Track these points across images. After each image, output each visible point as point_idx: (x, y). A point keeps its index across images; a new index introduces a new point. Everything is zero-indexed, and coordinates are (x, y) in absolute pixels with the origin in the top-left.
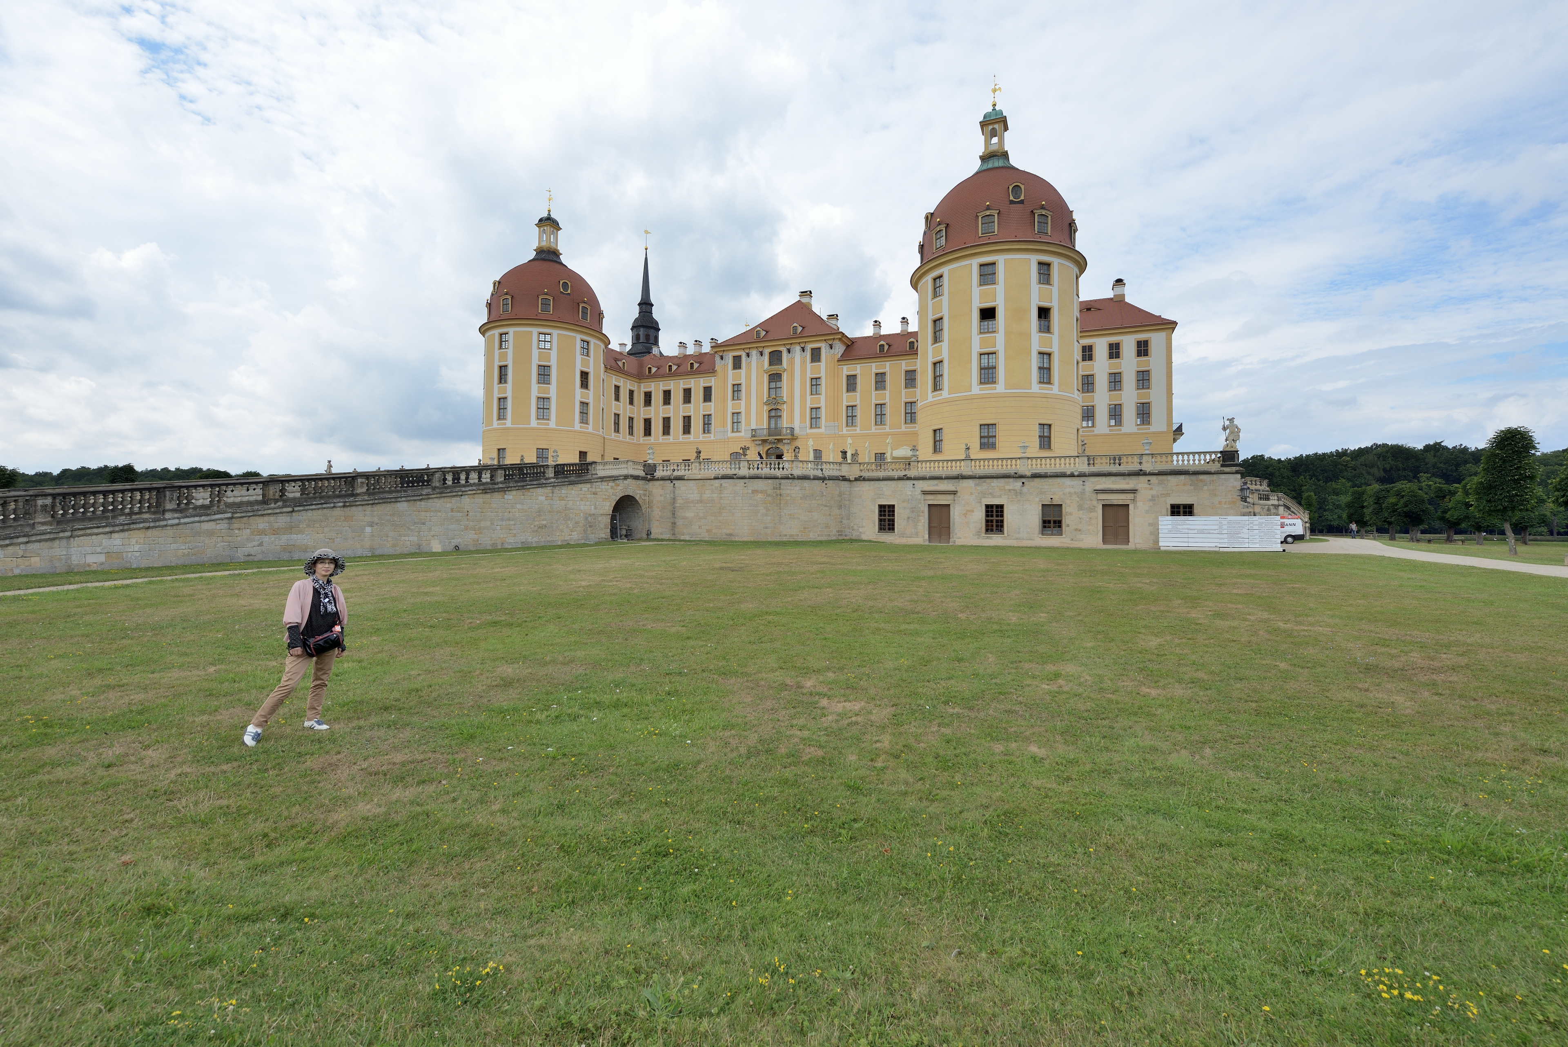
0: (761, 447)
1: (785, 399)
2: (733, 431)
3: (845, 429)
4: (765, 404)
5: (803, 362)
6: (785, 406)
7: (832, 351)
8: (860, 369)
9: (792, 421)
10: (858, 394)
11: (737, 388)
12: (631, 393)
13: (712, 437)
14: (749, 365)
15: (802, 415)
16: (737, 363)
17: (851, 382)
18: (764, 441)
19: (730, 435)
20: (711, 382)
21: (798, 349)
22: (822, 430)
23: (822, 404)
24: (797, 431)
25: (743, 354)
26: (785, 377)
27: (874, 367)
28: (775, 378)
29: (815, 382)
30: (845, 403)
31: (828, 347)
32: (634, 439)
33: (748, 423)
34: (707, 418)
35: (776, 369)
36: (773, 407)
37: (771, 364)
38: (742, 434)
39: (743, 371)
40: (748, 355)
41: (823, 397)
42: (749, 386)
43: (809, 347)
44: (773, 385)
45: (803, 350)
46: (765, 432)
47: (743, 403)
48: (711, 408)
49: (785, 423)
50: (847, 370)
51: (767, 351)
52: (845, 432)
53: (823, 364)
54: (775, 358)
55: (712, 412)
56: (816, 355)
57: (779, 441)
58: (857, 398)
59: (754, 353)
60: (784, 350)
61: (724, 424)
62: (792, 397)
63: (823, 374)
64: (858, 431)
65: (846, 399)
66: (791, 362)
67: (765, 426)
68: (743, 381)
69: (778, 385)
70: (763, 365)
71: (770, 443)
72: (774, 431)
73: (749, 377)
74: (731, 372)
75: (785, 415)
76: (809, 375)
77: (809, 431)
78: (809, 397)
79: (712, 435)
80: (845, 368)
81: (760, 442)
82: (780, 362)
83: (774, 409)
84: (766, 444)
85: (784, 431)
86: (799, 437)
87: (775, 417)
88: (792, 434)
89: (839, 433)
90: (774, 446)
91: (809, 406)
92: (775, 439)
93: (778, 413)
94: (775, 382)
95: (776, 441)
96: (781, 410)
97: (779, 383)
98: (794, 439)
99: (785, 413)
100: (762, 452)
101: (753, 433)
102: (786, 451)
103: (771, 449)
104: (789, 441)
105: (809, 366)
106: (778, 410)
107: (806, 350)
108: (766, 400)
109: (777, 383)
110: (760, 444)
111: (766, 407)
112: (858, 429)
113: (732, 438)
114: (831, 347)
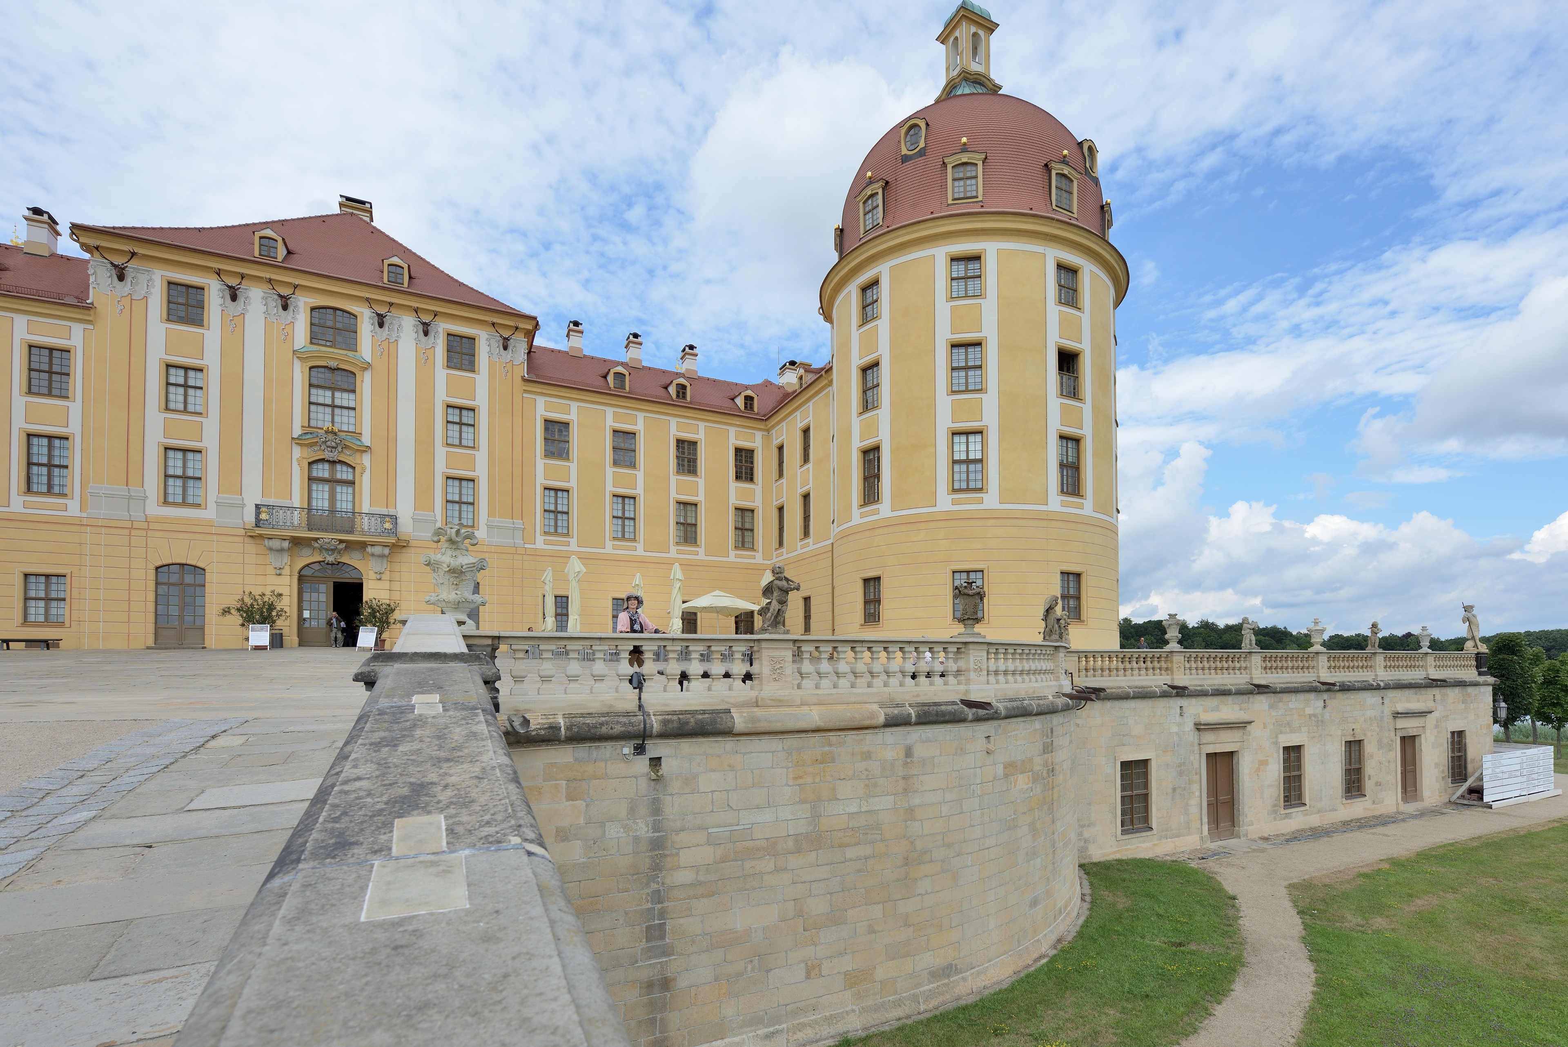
0: (286, 559)
1: (366, 440)
2: (166, 502)
3: (540, 540)
4: (298, 441)
5: (424, 360)
6: (366, 459)
7: (506, 355)
8: (575, 412)
9: (389, 500)
10: (572, 467)
11: (182, 378)
13: (68, 507)
14: (235, 322)
15: (421, 490)
16: (185, 306)
17: (556, 439)
18: (297, 542)
19: (154, 509)
20: (70, 334)
21: (408, 324)
22: (480, 534)
23: (481, 471)
24: (406, 526)
25: (212, 286)
26: (365, 383)
27: (609, 414)
29: (458, 416)
30: (540, 479)
31: (494, 343)
33: (232, 482)
34: (48, 450)
35: (334, 355)
36: (327, 455)
37: (316, 337)
38: (207, 514)
39: (212, 335)
40: (233, 291)
41: (479, 456)
42: (234, 382)
43: (445, 325)
44: (324, 396)
45: (426, 329)
46: (299, 518)
47: (211, 423)
48: (67, 416)
49: (364, 502)
50: (543, 405)
51: (304, 301)
52: (540, 543)
53: (479, 379)
55: (69, 430)
56: (459, 352)
57: (350, 546)
58: (569, 474)
59: (258, 294)
60: (364, 312)
62: (390, 438)
63: (480, 403)
64: (574, 547)
65: (542, 469)
66: (389, 351)
67: (297, 499)
68: (213, 362)
69: (342, 399)
70: (288, 336)
71: (321, 549)
72: (330, 519)
73: (233, 355)
74: (157, 328)
75: (365, 482)
76: (441, 396)
78: (441, 451)
79: (68, 502)
80: (540, 400)
81: (286, 544)
82: (353, 347)
83: (328, 461)
84: (306, 551)
85: (365, 523)
86: (412, 543)
87: (332, 481)
88: (394, 531)
89: (526, 546)
90: (330, 559)
91: (441, 467)
92: (341, 541)
93: (343, 473)
94: (333, 389)
95: (343, 546)
96: (354, 468)
97: (345, 395)
98: (399, 546)
99: (366, 476)
100: (286, 571)
101: (264, 516)
102: (372, 575)
103: (316, 567)
104: (386, 551)
105: (441, 373)
106: (339, 467)
107: (432, 334)
108: (297, 432)
109: (338, 394)
110: (282, 550)
111: (297, 452)
112: (573, 541)
113: (163, 520)
114: (505, 343)
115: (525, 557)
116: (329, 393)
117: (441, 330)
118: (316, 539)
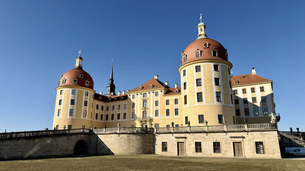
1: (148, 108)
3: (166, 117)
5: (153, 96)
6: (148, 110)
7: (162, 93)
8: (170, 98)
9: (150, 114)
10: (170, 106)
11: (133, 105)
12: (102, 107)
13: (126, 120)
14: (137, 97)
15: (153, 113)
16: (134, 97)
17: (167, 102)
18: (141, 121)
19: (131, 119)
20: (126, 102)
21: (152, 93)
22: (159, 117)
23: (159, 109)
24: (151, 118)
25: (136, 94)
26: (148, 101)
27: (174, 97)
28: (145, 101)
29: (157, 103)
30: (166, 109)
31: (160, 91)
32: (103, 121)
33: (137, 115)
34: (125, 114)
35: (145, 98)
36: (144, 110)
38: (135, 119)
41: (159, 107)
42: (137, 104)
43: (155, 91)
44: (144, 103)
46: (142, 118)
47: (135, 109)
49: (148, 115)
50: (166, 98)
51: (142, 93)
53: (159, 97)
54: (144, 95)
55: (126, 112)
56: (157, 94)
57: (146, 121)
59: (139, 94)
60: (147, 93)
61: (130, 116)
62: (150, 107)
63: (159, 100)
65: (166, 107)
66: (150, 96)
67: (142, 116)
68: (135, 102)
69: (146, 103)
70: (141, 98)
71: (143, 122)
72: (144, 118)
73: (137, 101)
74: (132, 100)
75: (148, 113)
76: (155, 100)
77: (155, 118)
78: (155, 107)
79: (126, 119)
85: (147, 118)
87: (145, 113)
91: (155, 110)
100: (141, 125)
102: (148, 124)
105: (155, 97)
107: (154, 93)
108: (142, 108)
112: (170, 117)
113: (132, 120)
114: (161, 91)
115: (164, 120)
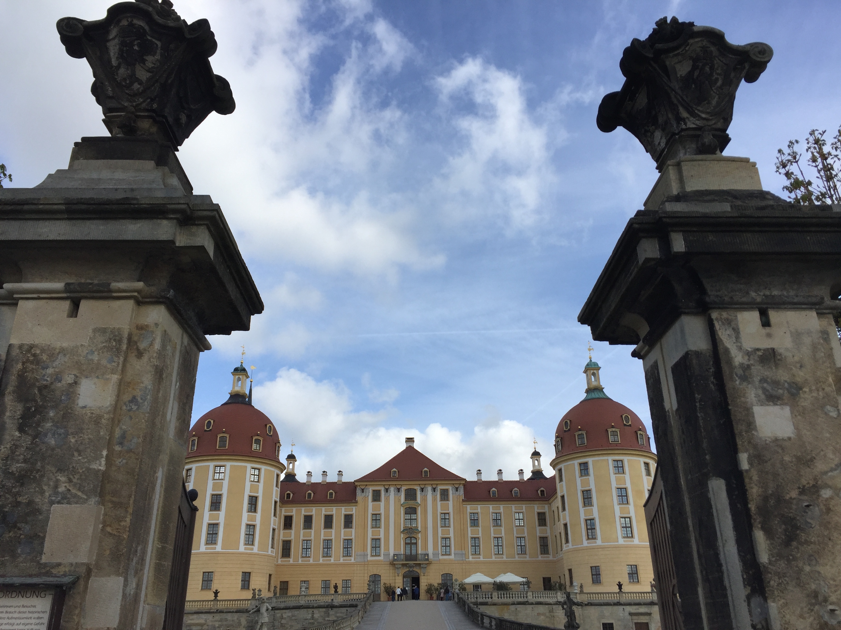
0: (400, 571)
1: (419, 529)
2: (372, 555)
3: (470, 557)
4: (403, 532)
5: (434, 500)
6: (420, 535)
7: (458, 493)
8: (479, 508)
9: (426, 548)
10: (480, 529)
11: (376, 518)
13: (353, 560)
14: (387, 499)
15: (435, 544)
16: (377, 497)
17: (474, 519)
18: (403, 565)
19: (370, 558)
20: (353, 510)
21: (429, 488)
22: (452, 557)
23: (452, 535)
24: (431, 556)
25: (382, 489)
26: (419, 510)
27: (491, 508)
28: (411, 511)
29: (445, 518)
30: (470, 535)
31: (454, 490)
33: (387, 548)
34: (348, 543)
35: (411, 503)
36: (410, 535)
37: (406, 499)
38: (381, 558)
39: (382, 504)
40: (387, 490)
41: (451, 529)
42: (387, 516)
43: (440, 487)
44: (408, 517)
45: (434, 490)
46: (402, 557)
47: (382, 530)
48: (352, 533)
49: (420, 550)
50: (469, 508)
51: (403, 489)
52: (471, 559)
53: (451, 503)
54: (411, 495)
55: (353, 537)
56: (445, 495)
57: (416, 565)
58: (479, 532)
59: (392, 489)
60: (418, 489)
61: (364, 549)
62: (426, 528)
63: (451, 510)
64: (482, 559)
65: (470, 531)
66: (425, 499)
67: (403, 551)
68: (382, 511)
69: (414, 517)
70: (400, 500)
71: (409, 567)
72: (411, 557)
73: (387, 508)
74: (371, 504)
75: (420, 543)
76: (439, 511)
77: (441, 557)
78: (440, 530)
79: (352, 558)
80: (468, 507)
81: (401, 566)
82: (415, 498)
83: (410, 537)
84: (405, 568)
85: (420, 557)
86: (433, 562)
87: (411, 544)
88: (428, 560)
89: (466, 560)
90: (411, 570)
91: (440, 535)
92: (414, 564)
93: (414, 541)
94: (411, 514)
95: (414, 565)
96: (416, 539)
97: (414, 515)
98: (430, 564)
99: (420, 541)
100: (400, 575)
101: (396, 558)
102: (422, 574)
103: (407, 572)
104: (426, 565)
105: (439, 503)
106: (412, 538)
107: (436, 491)
108: (402, 529)
109: (412, 515)
110: (400, 568)
111: (402, 535)
112: (481, 557)
113: (371, 561)
114: (457, 489)
115: (466, 564)
116: (410, 515)
117: (438, 489)
118: (408, 564)
